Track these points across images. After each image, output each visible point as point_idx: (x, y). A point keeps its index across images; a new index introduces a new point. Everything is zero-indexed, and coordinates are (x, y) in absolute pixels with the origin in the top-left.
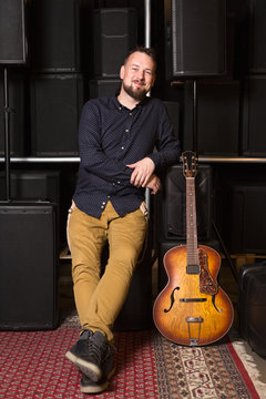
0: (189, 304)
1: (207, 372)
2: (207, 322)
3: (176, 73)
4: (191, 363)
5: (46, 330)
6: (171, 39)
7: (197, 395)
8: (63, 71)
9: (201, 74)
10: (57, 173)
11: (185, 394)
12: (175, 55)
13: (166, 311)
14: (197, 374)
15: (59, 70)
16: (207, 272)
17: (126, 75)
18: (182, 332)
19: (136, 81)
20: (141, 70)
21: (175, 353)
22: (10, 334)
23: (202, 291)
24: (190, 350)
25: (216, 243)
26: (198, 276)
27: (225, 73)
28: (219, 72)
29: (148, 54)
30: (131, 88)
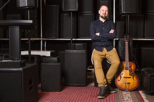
0: (126, 79)
1: (130, 97)
2: (131, 84)
3: (122, 12)
4: (126, 95)
5: (83, 86)
6: (121, 3)
7: (127, 101)
8: (88, 12)
9: (130, 12)
10: (86, 44)
11: (123, 101)
13: (119, 80)
14: (127, 97)
15: (87, 12)
16: (131, 69)
17: (100, 12)
18: (123, 87)
19: (104, 14)
21: (121, 92)
22: (73, 87)
23: (130, 75)
24: (126, 92)
25: (134, 62)
26: (128, 71)
27: (138, 12)
28: (136, 12)
29: (106, 6)
30: (102, 16)
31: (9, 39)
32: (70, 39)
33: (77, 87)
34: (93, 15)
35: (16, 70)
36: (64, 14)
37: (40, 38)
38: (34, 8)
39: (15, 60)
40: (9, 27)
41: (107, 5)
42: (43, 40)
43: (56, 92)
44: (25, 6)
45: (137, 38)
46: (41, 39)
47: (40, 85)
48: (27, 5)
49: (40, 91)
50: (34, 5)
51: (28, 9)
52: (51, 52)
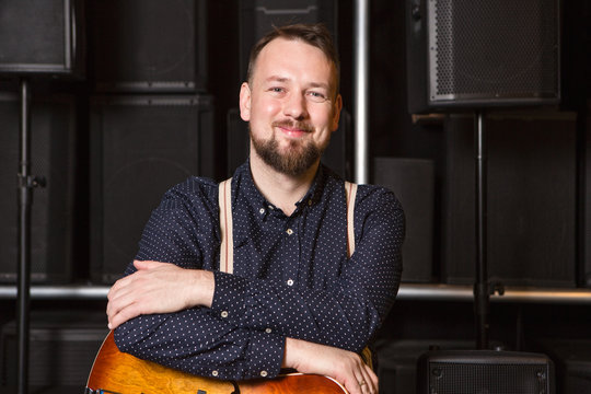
6: (423, 16)
19: (285, 124)
20: (296, 91)
28: (543, 95)
29: (312, 41)
30: (273, 143)
34: (201, 111)
41: (322, 36)
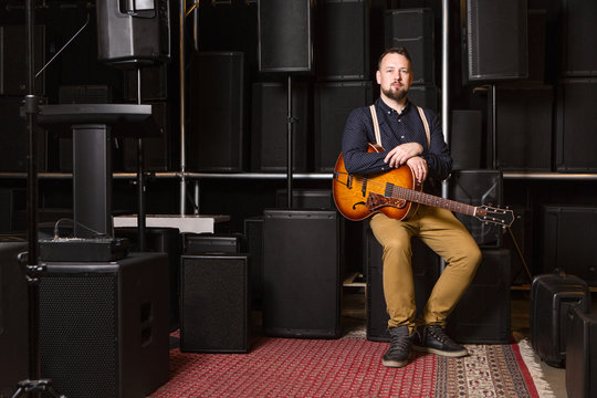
1: (488, 371)
3: (471, 76)
4: (473, 365)
5: (328, 338)
6: (466, 41)
7: (474, 384)
8: (349, 79)
9: (499, 77)
11: (462, 383)
12: (470, 58)
14: (477, 372)
15: (345, 77)
19: (394, 83)
20: (397, 71)
22: (292, 341)
27: (527, 76)
28: (520, 75)
31: (71, 175)
32: (285, 176)
33: (306, 342)
34: (367, 89)
35: (97, 270)
36: (265, 85)
37: (179, 170)
38: (157, 62)
39: (93, 238)
40: (74, 126)
42: (187, 179)
43: (231, 353)
44: (127, 55)
45: (526, 172)
46: (183, 174)
47: (176, 334)
48: (132, 54)
49: (175, 352)
50: (156, 52)
51: (137, 66)
52: (216, 220)
